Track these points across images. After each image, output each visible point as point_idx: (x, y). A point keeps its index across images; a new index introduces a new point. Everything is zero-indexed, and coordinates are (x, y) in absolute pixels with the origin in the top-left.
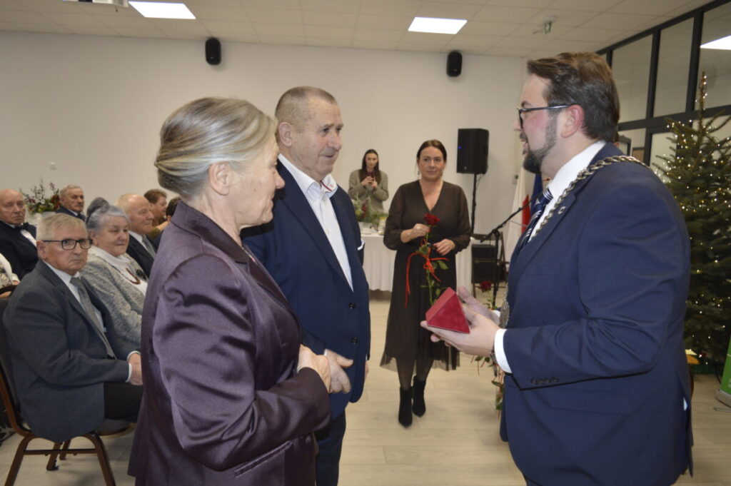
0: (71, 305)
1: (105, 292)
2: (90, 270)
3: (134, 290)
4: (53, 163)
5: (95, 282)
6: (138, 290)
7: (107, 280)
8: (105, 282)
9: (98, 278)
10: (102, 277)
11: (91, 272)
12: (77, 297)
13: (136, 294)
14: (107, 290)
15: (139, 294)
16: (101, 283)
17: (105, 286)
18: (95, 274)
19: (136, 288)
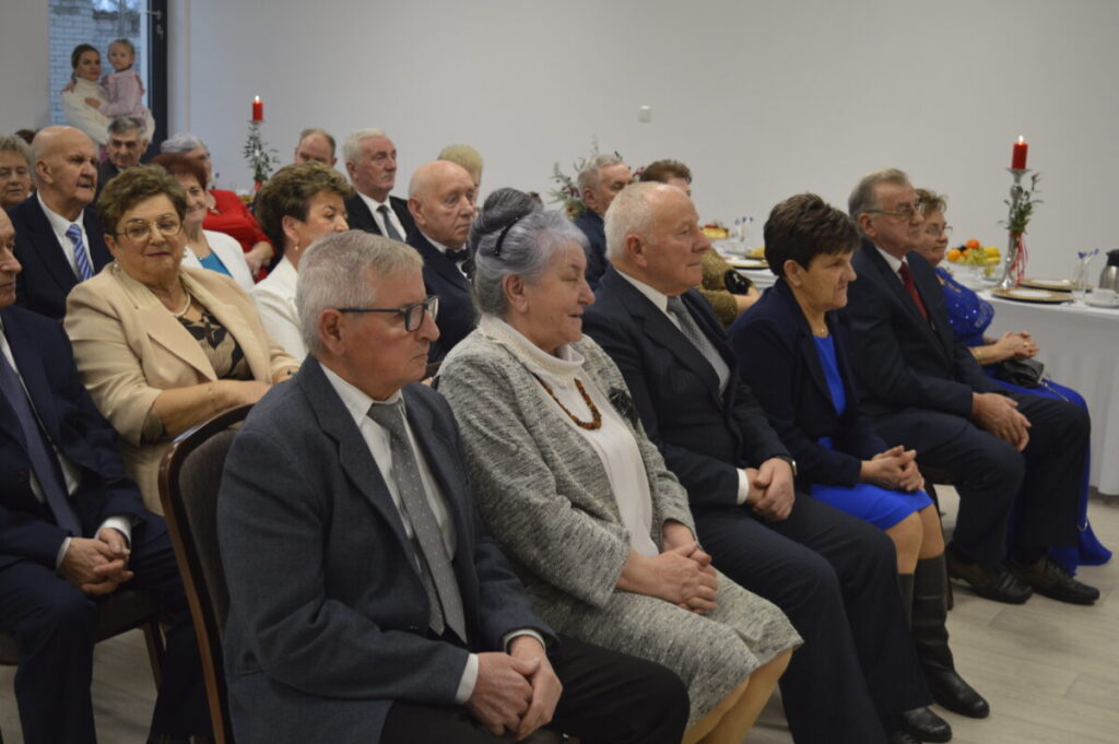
0: (348, 479)
1: (497, 437)
2: (468, 376)
3: (576, 442)
4: (645, 107)
5: (474, 410)
6: (587, 444)
7: (505, 408)
8: (498, 412)
9: (484, 399)
10: (492, 399)
11: (469, 381)
12: (383, 458)
13: (577, 454)
14: (501, 433)
15: (589, 454)
16: (491, 415)
17: (498, 422)
18: (479, 388)
19: (582, 438)
